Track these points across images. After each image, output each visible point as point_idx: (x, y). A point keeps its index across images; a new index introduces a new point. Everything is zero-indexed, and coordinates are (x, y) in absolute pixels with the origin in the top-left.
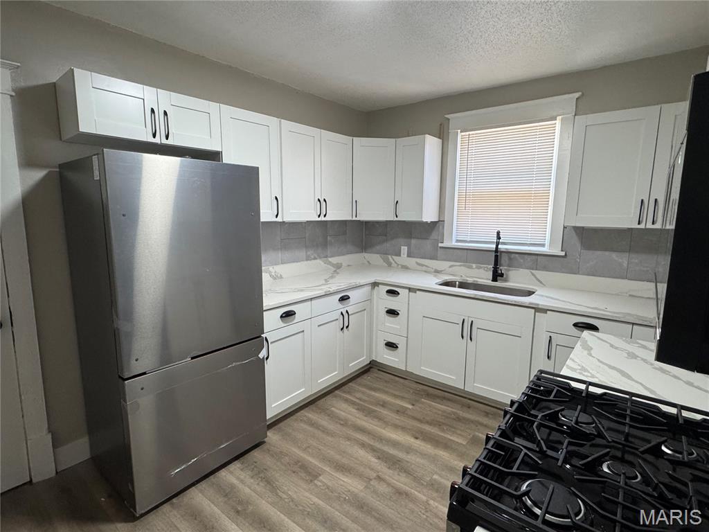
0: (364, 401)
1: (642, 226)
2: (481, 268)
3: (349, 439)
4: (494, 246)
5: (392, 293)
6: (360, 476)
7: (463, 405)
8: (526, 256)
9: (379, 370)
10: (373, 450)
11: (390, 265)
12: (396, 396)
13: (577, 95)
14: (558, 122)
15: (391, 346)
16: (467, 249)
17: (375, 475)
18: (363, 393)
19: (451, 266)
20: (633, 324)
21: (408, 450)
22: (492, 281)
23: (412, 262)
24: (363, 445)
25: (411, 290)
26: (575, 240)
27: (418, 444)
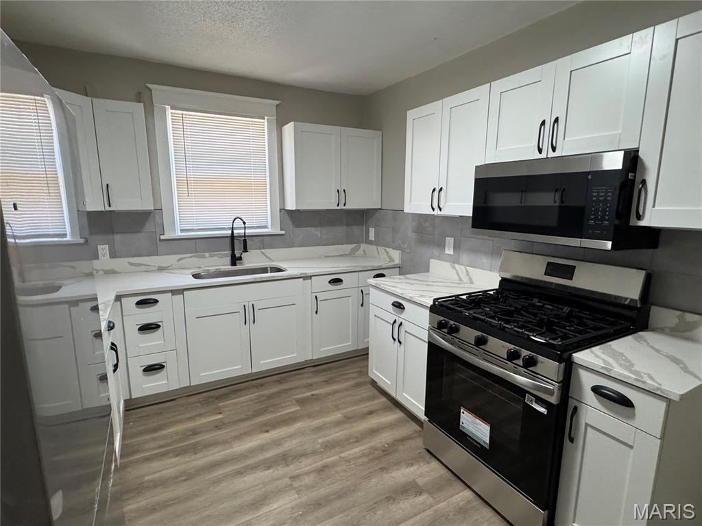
0: (170, 444)
1: (339, 208)
2: (215, 255)
3: (218, 481)
4: (230, 232)
5: (146, 302)
6: (280, 491)
7: (256, 387)
8: (254, 238)
10: (255, 467)
14: (266, 122)
15: (152, 369)
16: (195, 239)
17: (287, 479)
18: (154, 439)
19: (179, 260)
22: (232, 265)
24: (240, 473)
25: (175, 292)
26: (288, 221)
27: (274, 434)
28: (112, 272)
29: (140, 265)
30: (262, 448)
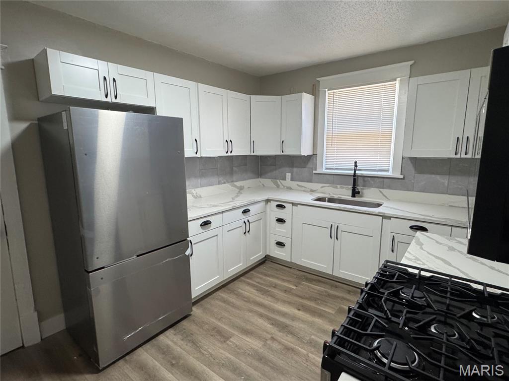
0: (262, 284)
1: (458, 156)
2: (343, 188)
4: (353, 172)
5: (280, 206)
6: (259, 337)
7: (332, 286)
8: (376, 179)
9: (272, 262)
10: (268, 319)
11: (278, 186)
12: (283, 280)
13: (411, 62)
14: (397, 82)
15: (280, 244)
16: (333, 175)
17: (270, 336)
18: (261, 278)
19: (322, 187)
20: (452, 226)
21: (294, 318)
22: (352, 197)
23: (294, 184)
24: (261, 316)
25: (293, 204)
26: (410, 167)
27: (300, 314)
28: (290, 188)
29: (302, 187)
30: (284, 315)
